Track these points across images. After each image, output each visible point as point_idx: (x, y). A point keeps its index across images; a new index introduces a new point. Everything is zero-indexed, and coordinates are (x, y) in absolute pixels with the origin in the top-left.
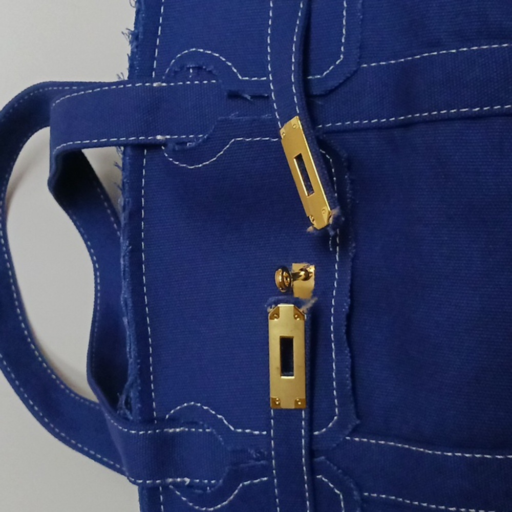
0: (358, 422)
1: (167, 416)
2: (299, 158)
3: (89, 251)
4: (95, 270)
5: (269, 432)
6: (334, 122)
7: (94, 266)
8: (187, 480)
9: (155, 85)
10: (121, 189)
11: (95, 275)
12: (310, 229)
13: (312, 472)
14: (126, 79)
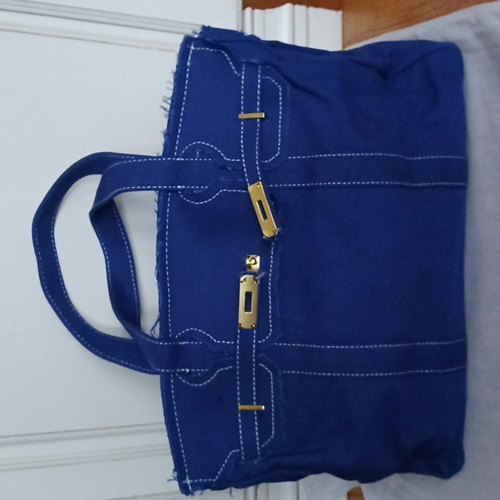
0: (282, 335)
1: (177, 337)
2: (260, 202)
3: (103, 248)
4: (106, 260)
5: (236, 342)
6: (274, 184)
7: (105, 258)
8: (188, 370)
9: (178, 159)
10: (156, 212)
11: (106, 263)
12: (264, 237)
13: (257, 362)
14: (161, 155)
